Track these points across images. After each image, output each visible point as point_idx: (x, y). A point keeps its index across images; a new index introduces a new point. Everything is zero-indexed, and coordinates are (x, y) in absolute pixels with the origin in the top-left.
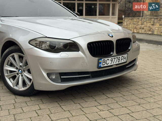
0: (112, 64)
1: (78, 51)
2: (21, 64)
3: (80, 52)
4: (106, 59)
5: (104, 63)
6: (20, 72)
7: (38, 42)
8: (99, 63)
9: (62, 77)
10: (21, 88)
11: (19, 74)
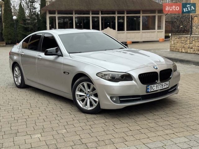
0: (157, 89)
1: (132, 81)
2: (89, 90)
3: (133, 81)
4: (152, 86)
5: (151, 89)
6: (88, 96)
7: (103, 75)
8: (147, 89)
9: (120, 99)
10: (89, 108)
11: (87, 98)
